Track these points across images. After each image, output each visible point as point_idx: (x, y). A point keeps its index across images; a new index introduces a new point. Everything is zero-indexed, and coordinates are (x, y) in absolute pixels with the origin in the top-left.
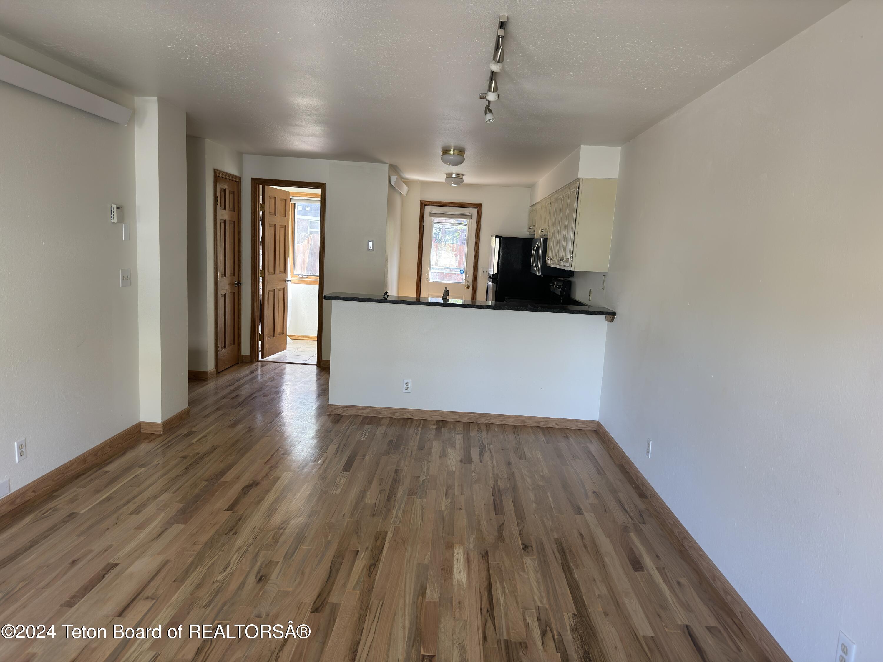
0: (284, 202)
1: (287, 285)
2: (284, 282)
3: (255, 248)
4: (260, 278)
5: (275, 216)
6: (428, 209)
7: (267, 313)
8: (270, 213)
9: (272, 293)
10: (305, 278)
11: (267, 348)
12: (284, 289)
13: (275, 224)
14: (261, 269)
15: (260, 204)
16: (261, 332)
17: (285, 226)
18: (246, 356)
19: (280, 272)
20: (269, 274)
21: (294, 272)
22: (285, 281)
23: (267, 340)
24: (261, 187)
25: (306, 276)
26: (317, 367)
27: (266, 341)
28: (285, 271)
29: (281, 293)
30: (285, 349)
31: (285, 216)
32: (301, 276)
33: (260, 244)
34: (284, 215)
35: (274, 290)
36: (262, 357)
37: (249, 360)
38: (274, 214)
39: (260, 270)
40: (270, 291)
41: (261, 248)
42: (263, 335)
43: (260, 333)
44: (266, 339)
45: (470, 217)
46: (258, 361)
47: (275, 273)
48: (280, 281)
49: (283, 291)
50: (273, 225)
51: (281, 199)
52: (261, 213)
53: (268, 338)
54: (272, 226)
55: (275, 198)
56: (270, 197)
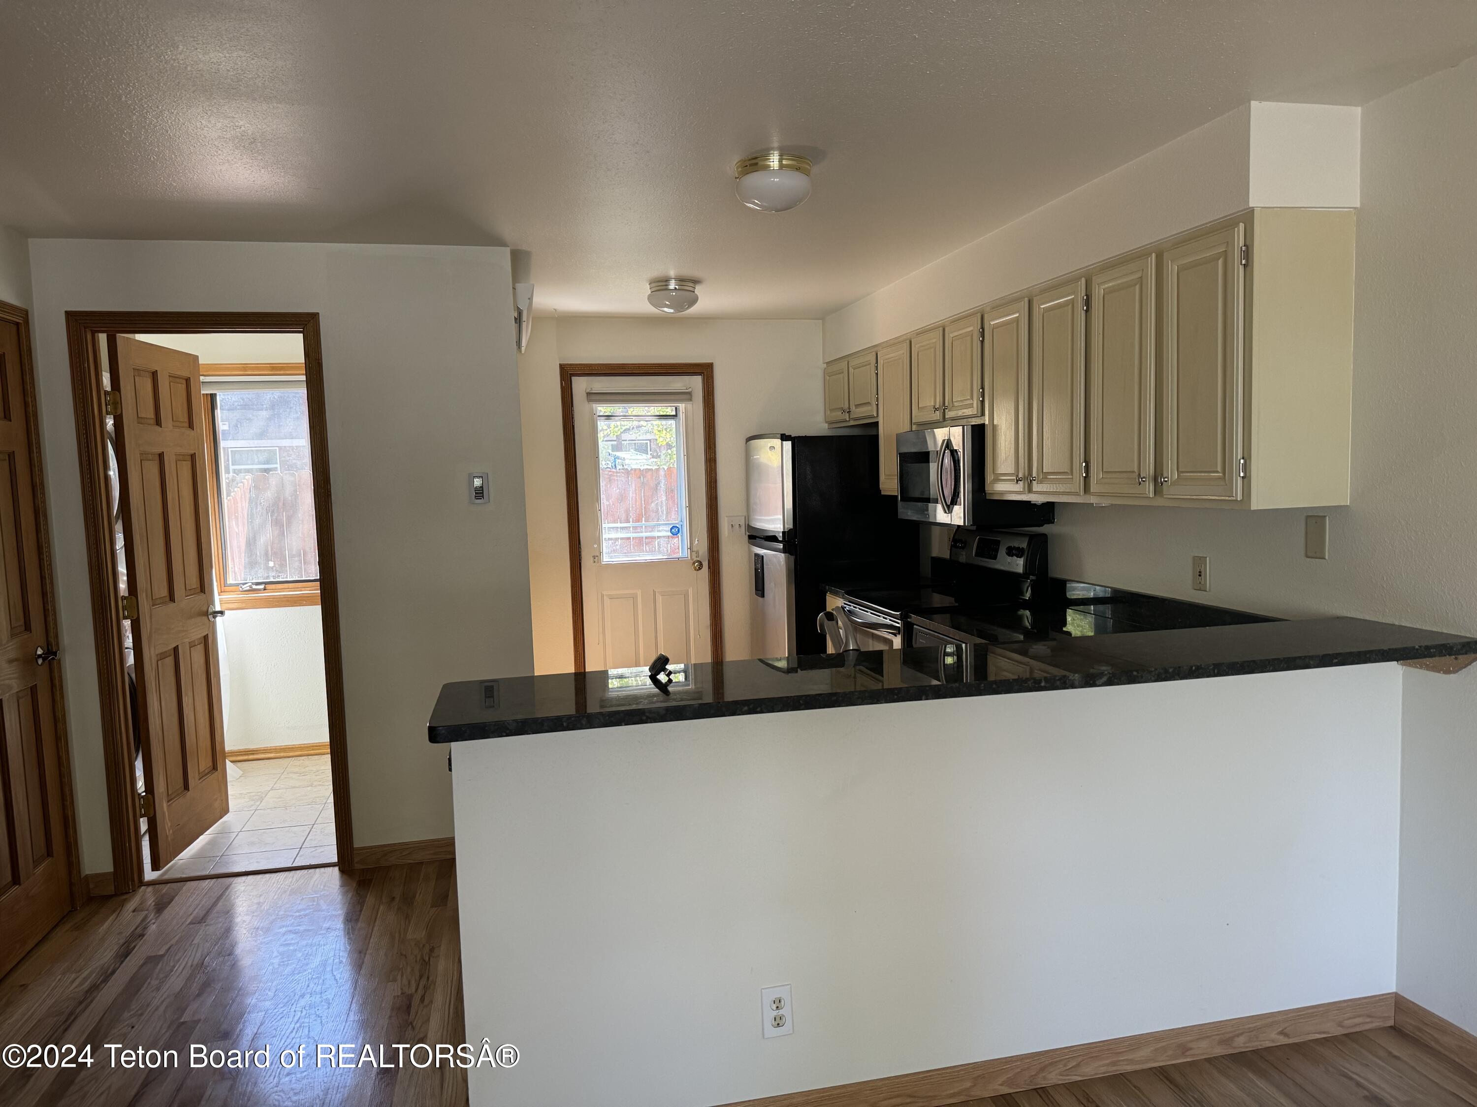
0: (182, 387)
1: (213, 627)
2: (205, 618)
3: (96, 531)
4: (127, 624)
5: (157, 428)
6: (580, 385)
7: (158, 722)
8: (140, 420)
9: (170, 661)
10: (259, 590)
11: (169, 832)
12: (206, 638)
13: (160, 451)
14: (127, 595)
15: (102, 393)
16: (143, 789)
17: (193, 457)
18: (99, 878)
19: (189, 592)
20: (153, 605)
21: (225, 579)
22: (206, 614)
23: (165, 809)
24: (103, 338)
25: (262, 587)
26: (341, 877)
27: (164, 813)
28: (203, 587)
29: (198, 656)
30: (226, 811)
31: (191, 426)
32: (248, 588)
33: (113, 520)
34: (187, 425)
35: (176, 649)
36: (155, 866)
37: (110, 890)
38: (153, 422)
39: (124, 598)
40: (162, 657)
41: (119, 527)
42: (150, 796)
43: (139, 794)
44: (163, 807)
45: (687, 396)
46: (142, 883)
47: (172, 598)
48: (191, 617)
49: (202, 645)
50: (152, 454)
51: (173, 377)
52: (110, 422)
53: (168, 802)
54: (150, 457)
55: (154, 375)
56: (138, 372)
